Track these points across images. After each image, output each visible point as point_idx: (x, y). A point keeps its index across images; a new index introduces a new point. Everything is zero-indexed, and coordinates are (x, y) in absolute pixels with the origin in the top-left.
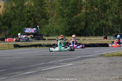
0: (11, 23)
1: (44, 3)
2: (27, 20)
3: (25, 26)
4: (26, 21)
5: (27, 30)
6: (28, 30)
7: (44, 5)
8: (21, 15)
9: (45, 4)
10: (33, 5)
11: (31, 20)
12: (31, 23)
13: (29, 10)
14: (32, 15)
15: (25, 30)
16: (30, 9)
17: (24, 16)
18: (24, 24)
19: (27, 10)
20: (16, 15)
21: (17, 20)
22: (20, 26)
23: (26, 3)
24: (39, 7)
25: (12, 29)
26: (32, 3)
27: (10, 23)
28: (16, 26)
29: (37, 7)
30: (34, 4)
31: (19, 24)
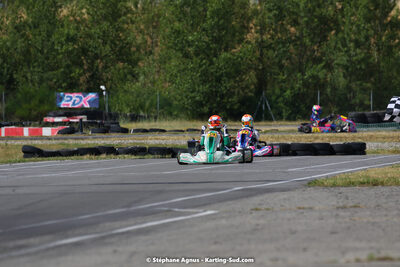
0: (15, 76)
1: (124, 10)
2: (68, 66)
3: (60, 86)
4: (62, 70)
5: (65, 98)
6: (70, 100)
7: (124, 18)
8: (45, 51)
9: (125, 14)
10: (86, 16)
11: (81, 65)
12: (80, 75)
13: (72, 32)
14: (84, 51)
15: (61, 99)
16: (77, 29)
17: (59, 54)
18: (58, 81)
19: (68, 35)
20: (32, 50)
21: (34, 67)
22: (44, 85)
23: (65, 12)
24: (105, 25)
25: (19, 96)
26: (84, 11)
27: (11, 75)
28: (30, 84)
29: (98, 23)
30: (88, 14)
31: (41, 81)
